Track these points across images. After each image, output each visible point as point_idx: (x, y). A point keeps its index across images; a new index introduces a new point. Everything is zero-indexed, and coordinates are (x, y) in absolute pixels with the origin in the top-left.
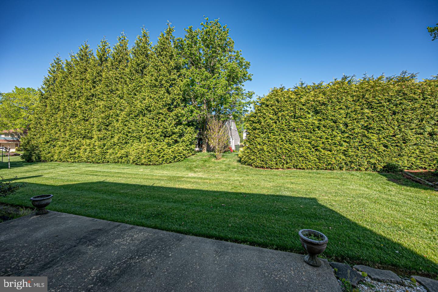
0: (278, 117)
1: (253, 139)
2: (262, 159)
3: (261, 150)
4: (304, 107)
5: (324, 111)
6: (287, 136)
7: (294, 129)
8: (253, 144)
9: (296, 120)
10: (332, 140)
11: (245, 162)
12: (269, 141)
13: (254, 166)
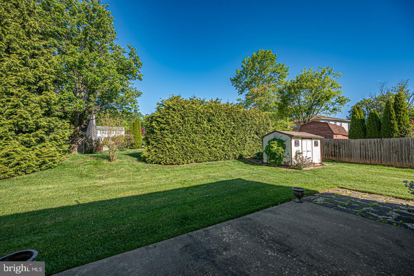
0: (185, 121)
1: (161, 139)
2: (171, 157)
3: (171, 148)
4: (202, 116)
5: (213, 120)
6: (191, 137)
7: (196, 131)
8: (161, 143)
9: (197, 124)
10: (217, 140)
11: (152, 161)
12: (177, 141)
13: (163, 164)
